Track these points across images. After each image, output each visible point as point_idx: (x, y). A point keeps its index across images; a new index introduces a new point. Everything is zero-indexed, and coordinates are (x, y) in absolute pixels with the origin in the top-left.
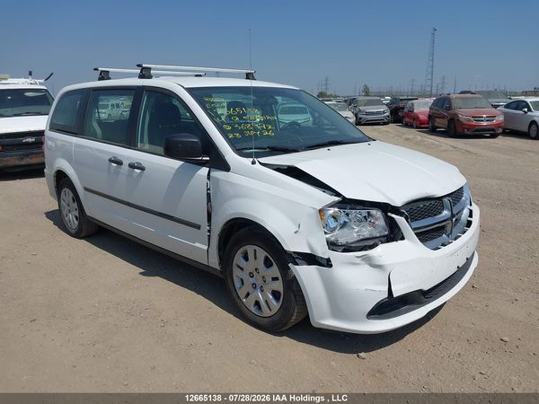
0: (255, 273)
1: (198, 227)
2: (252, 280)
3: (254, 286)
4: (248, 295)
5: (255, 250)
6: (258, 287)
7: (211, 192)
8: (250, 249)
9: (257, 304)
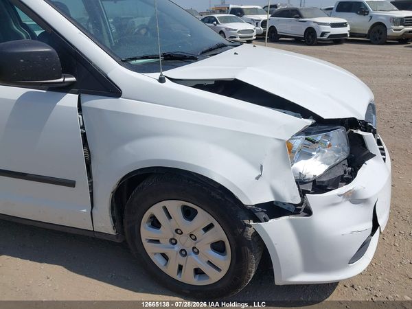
0: (178, 237)
1: (71, 184)
2: (177, 248)
3: (183, 253)
4: (180, 268)
5: (165, 208)
6: (189, 250)
7: (87, 131)
8: (156, 210)
9: (198, 272)
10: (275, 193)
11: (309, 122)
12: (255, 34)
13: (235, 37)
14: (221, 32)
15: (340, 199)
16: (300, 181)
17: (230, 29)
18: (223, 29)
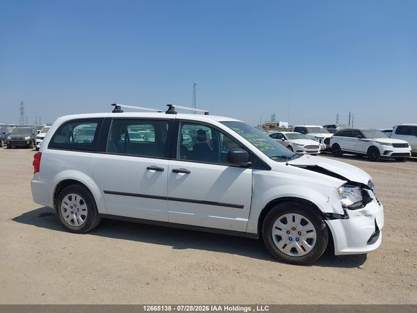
1: (242, 207)
2: (289, 236)
3: (290, 239)
4: (285, 245)
5: (294, 216)
6: (294, 238)
10: (334, 210)
11: (346, 182)
12: (319, 149)
13: (302, 151)
14: (289, 147)
15: (360, 214)
16: (344, 207)
17: (297, 144)
18: (290, 144)
